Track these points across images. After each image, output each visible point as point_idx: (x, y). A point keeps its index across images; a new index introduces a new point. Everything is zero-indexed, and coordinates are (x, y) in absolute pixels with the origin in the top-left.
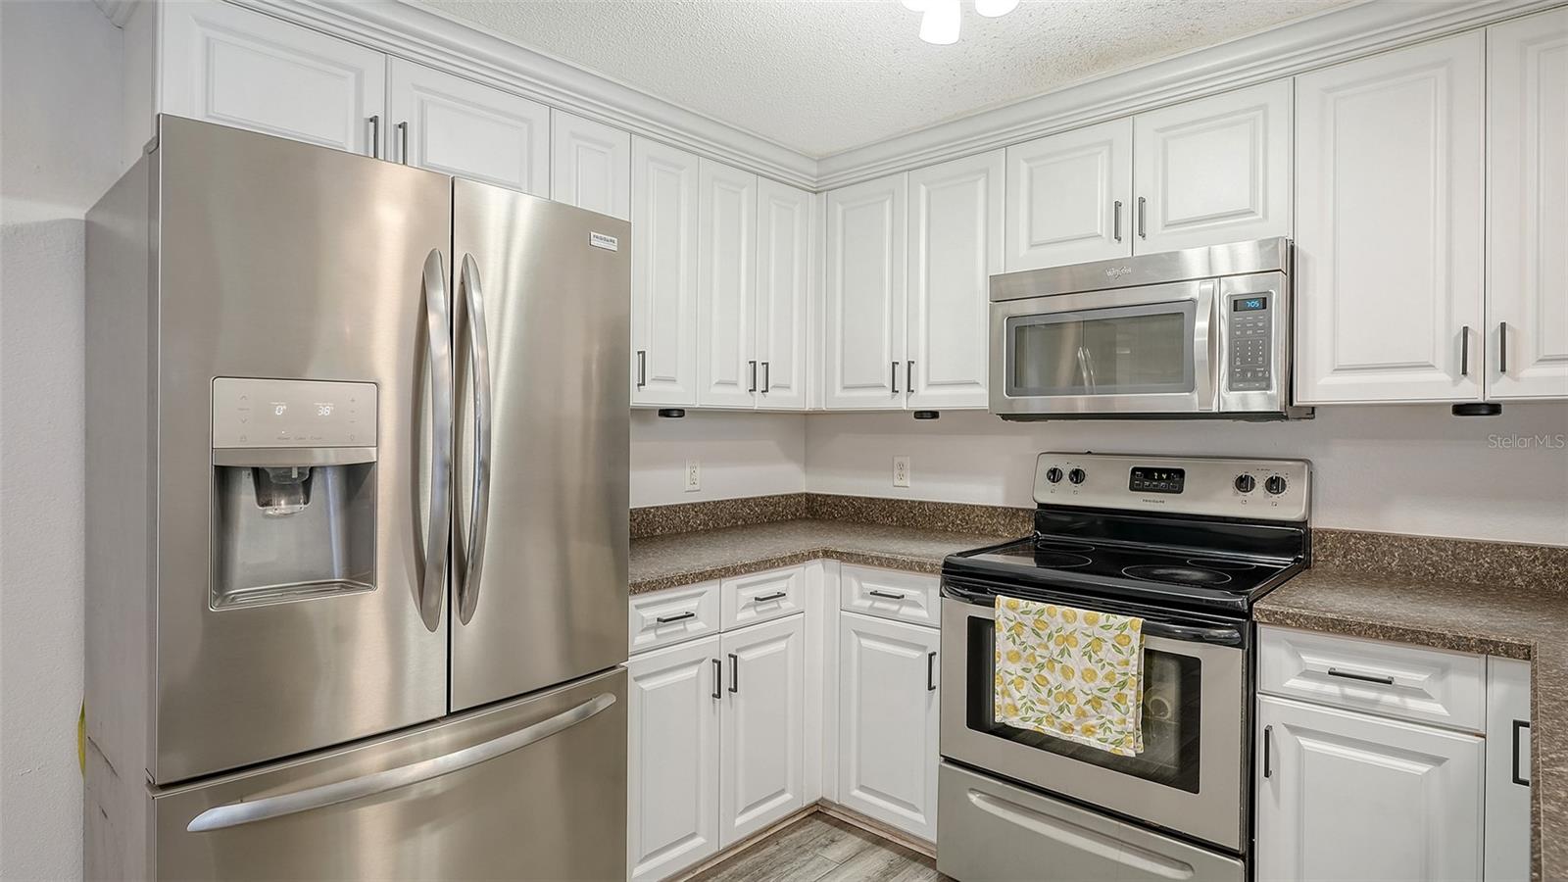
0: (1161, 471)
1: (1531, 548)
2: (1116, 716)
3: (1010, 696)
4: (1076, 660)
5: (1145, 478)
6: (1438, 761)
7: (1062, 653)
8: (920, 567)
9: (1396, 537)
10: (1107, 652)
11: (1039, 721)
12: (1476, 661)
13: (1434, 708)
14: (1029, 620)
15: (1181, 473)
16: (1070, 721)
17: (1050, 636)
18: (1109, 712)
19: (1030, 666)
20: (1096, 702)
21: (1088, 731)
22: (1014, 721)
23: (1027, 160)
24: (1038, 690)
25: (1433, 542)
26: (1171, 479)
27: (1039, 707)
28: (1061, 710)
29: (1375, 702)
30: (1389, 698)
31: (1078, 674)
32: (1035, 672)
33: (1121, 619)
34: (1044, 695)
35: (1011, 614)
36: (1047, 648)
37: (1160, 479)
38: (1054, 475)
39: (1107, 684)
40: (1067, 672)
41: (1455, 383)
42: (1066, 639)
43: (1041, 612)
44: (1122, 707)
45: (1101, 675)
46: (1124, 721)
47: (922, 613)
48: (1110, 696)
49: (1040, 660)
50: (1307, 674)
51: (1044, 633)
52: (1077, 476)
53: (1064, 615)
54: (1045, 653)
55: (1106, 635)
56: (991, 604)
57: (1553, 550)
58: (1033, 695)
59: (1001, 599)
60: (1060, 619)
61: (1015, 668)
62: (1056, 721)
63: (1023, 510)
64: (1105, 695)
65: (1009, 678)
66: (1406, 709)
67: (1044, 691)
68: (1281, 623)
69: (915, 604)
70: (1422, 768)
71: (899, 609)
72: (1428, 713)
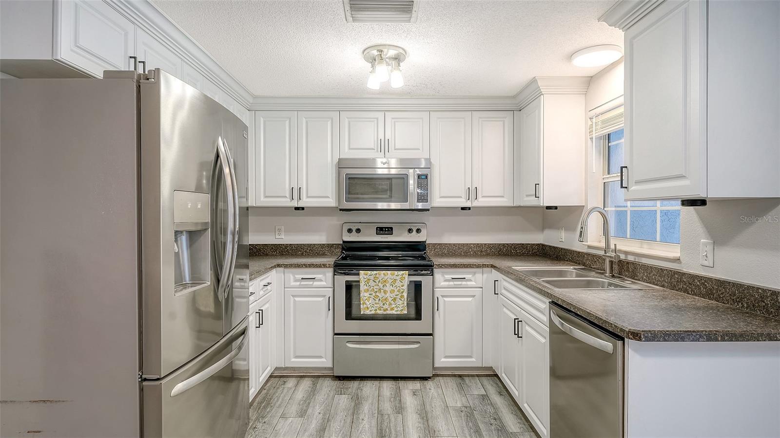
0: (385, 228)
1: (474, 244)
2: (401, 302)
3: (366, 304)
4: (388, 288)
5: (381, 230)
6: (474, 296)
7: (383, 286)
8: (325, 266)
9: (446, 244)
10: (398, 283)
11: (376, 310)
12: (480, 270)
13: (472, 283)
14: (372, 278)
15: (392, 228)
16: (386, 307)
17: (379, 281)
18: (398, 302)
19: (372, 292)
20: (394, 300)
21: (392, 309)
22: (368, 312)
23: (348, 118)
24: (375, 300)
25: (454, 245)
26: (389, 230)
27: (375, 305)
28: (384, 304)
29: (461, 285)
30: (464, 283)
31: (389, 292)
32: (374, 294)
33: (402, 272)
34: (377, 302)
35: (365, 277)
36: (378, 285)
37: (385, 231)
38: (350, 231)
39: (398, 293)
40: (385, 292)
41: (467, 201)
42: (385, 281)
43: (376, 274)
44: (402, 299)
45: (396, 290)
46: (403, 303)
47: (323, 283)
48: (399, 297)
49: (376, 290)
50: (446, 280)
51: (377, 281)
52: (358, 231)
53: (384, 274)
54: (377, 287)
55: (398, 278)
56: (358, 274)
57: (478, 244)
58: (374, 302)
59: (362, 272)
60: (382, 275)
61: (367, 295)
62: (382, 309)
63: (335, 244)
64: (397, 297)
65: (365, 298)
66: (467, 285)
67: (377, 300)
68: (441, 267)
69: (321, 280)
70: (470, 299)
71: (313, 283)
72: (472, 285)
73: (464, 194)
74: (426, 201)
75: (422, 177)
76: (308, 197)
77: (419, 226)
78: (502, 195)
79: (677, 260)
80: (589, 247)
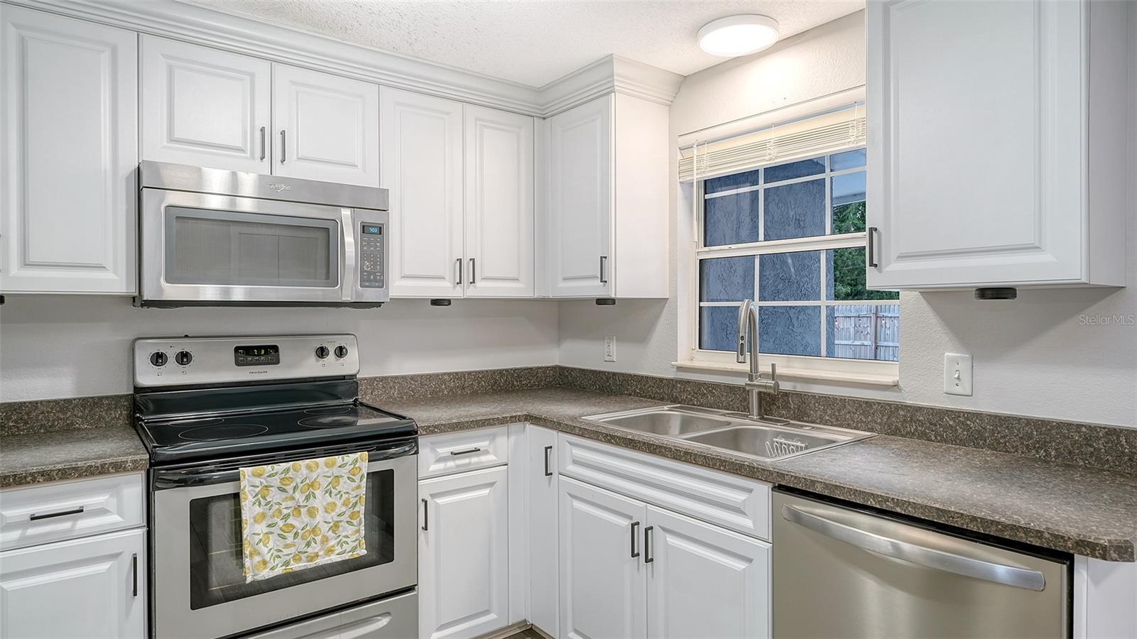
0: (259, 348)
1: (449, 374)
2: (351, 529)
3: (259, 554)
4: (320, 501)
5: (246, 354)
6: (491, 485)
7: (307, 498)
8: (119, 468)
9: (396, 377)
10: (344, 485)
11: (287, 563)
12: (503, 429)
13: (490, 458)
14: (276, 481)
15: (275, 348)
16: (316, 551)
17: (295, 488)
18: (345, 529)
19: (276, 520)
20: (336, 526)
21: (330, 551)
22: (265, 574)
24: (284, 538)
26: (269, 353)
27: (286, 551)
28: (308, 544)
29: (470, 464)
30: (474, 460)
31: (321, 510)
32: (281, 524)
33: (352, 456)
34: (290, 540)
35: (257, 481)
36: (293, 498)
37: (259, 355)
38: (159, 359)
39: (344, 509)
40: (312, 513)
41: (454, 287)
42: (311, 485)
43: (287, 470)
44: (355, 522)
45: (339, 503)
46: (358, 531)
47: (114, 519)
48: (345, 518)
49: (285, 512)
50: (441, 460)
51: (289, 488)
52: (184, 358)
53: (308, 467)
54: (290, 503)
55: (344, 471)
56: (236, 478)
57: (457, 373)
58: (281, 543)
59: (246, 472)
60: (305, 471)
61: (261, 528)
62: (303, 556)
64: (342, 518)
65: (257, 539)
66: (481, 463)
67: (290, 537)
68: (433, 432)
69: (103, 511)
70: (486, 492)
71: (73, 526)
72: (491, 461)
73: (448, 271)
74: (380, 284)
75: (372, 230)
76: (26, 264)
77: (341, 341)
78: (516, 276)
79: (895, 387)
80: (680, 369)
